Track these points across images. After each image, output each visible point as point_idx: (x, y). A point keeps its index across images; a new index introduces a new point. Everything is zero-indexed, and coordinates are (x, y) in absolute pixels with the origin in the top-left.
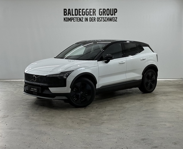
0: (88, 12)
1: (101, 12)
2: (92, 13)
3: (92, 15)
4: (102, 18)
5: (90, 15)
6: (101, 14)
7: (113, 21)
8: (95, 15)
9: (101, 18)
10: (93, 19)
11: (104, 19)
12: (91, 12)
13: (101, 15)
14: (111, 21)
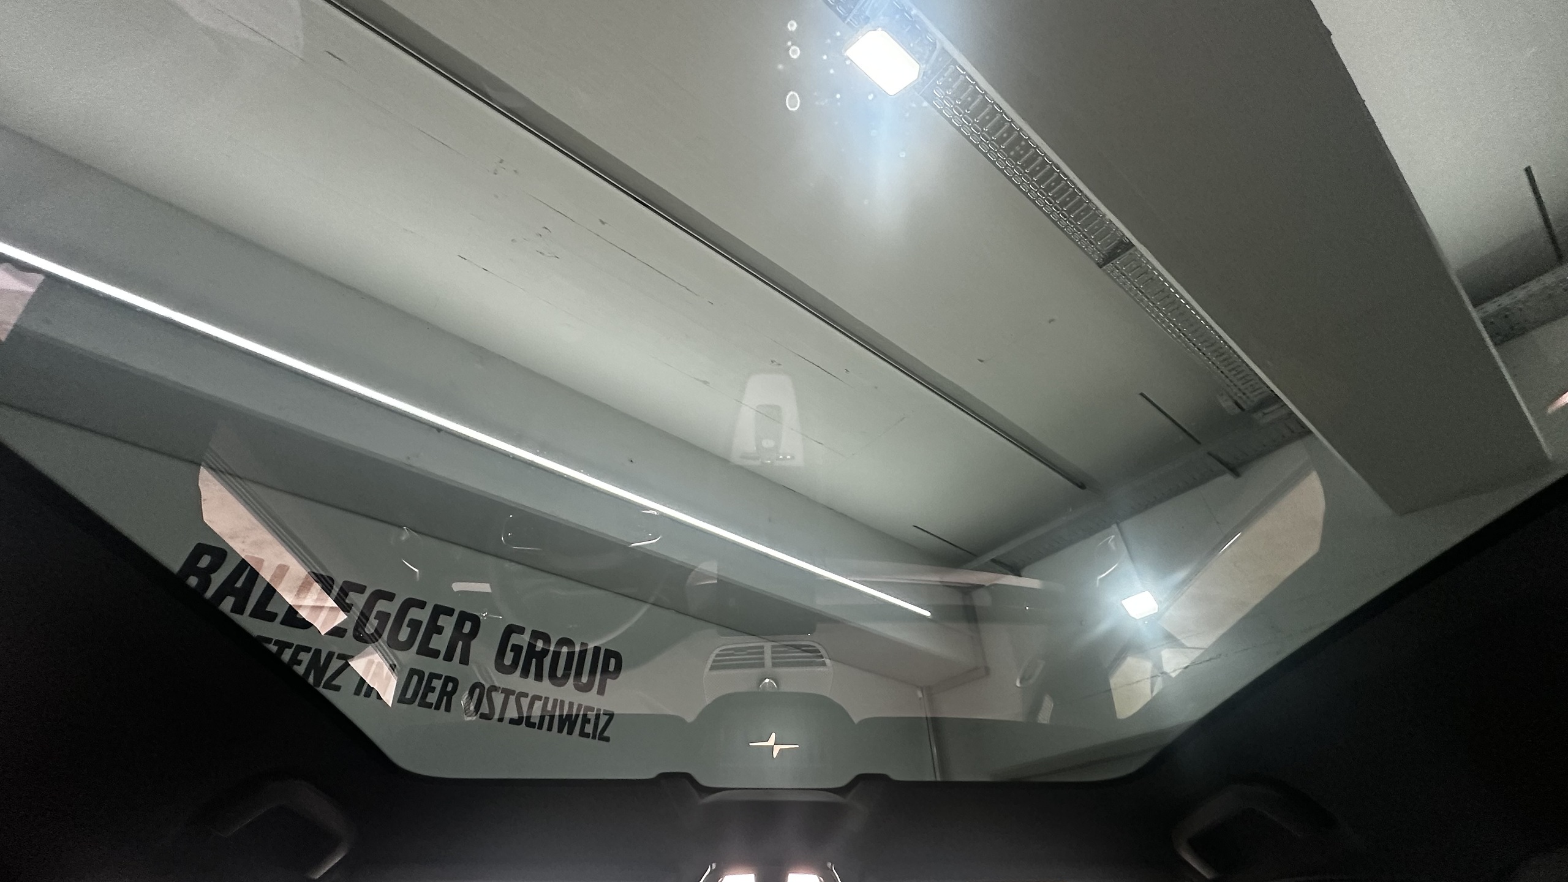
0: (415, 625)
1: (517, 649)
2: (440, 642)
3: (435, 654)
4: (512, 698)
5: (426, 651)
6: (508, 660)
7: (583, 734)
8: (465, 660)
9: (503, 695)
10: (437, 684)
11: (525, 702)
12: (440, 630)
13: (510, 670)
14: (570, 733)
